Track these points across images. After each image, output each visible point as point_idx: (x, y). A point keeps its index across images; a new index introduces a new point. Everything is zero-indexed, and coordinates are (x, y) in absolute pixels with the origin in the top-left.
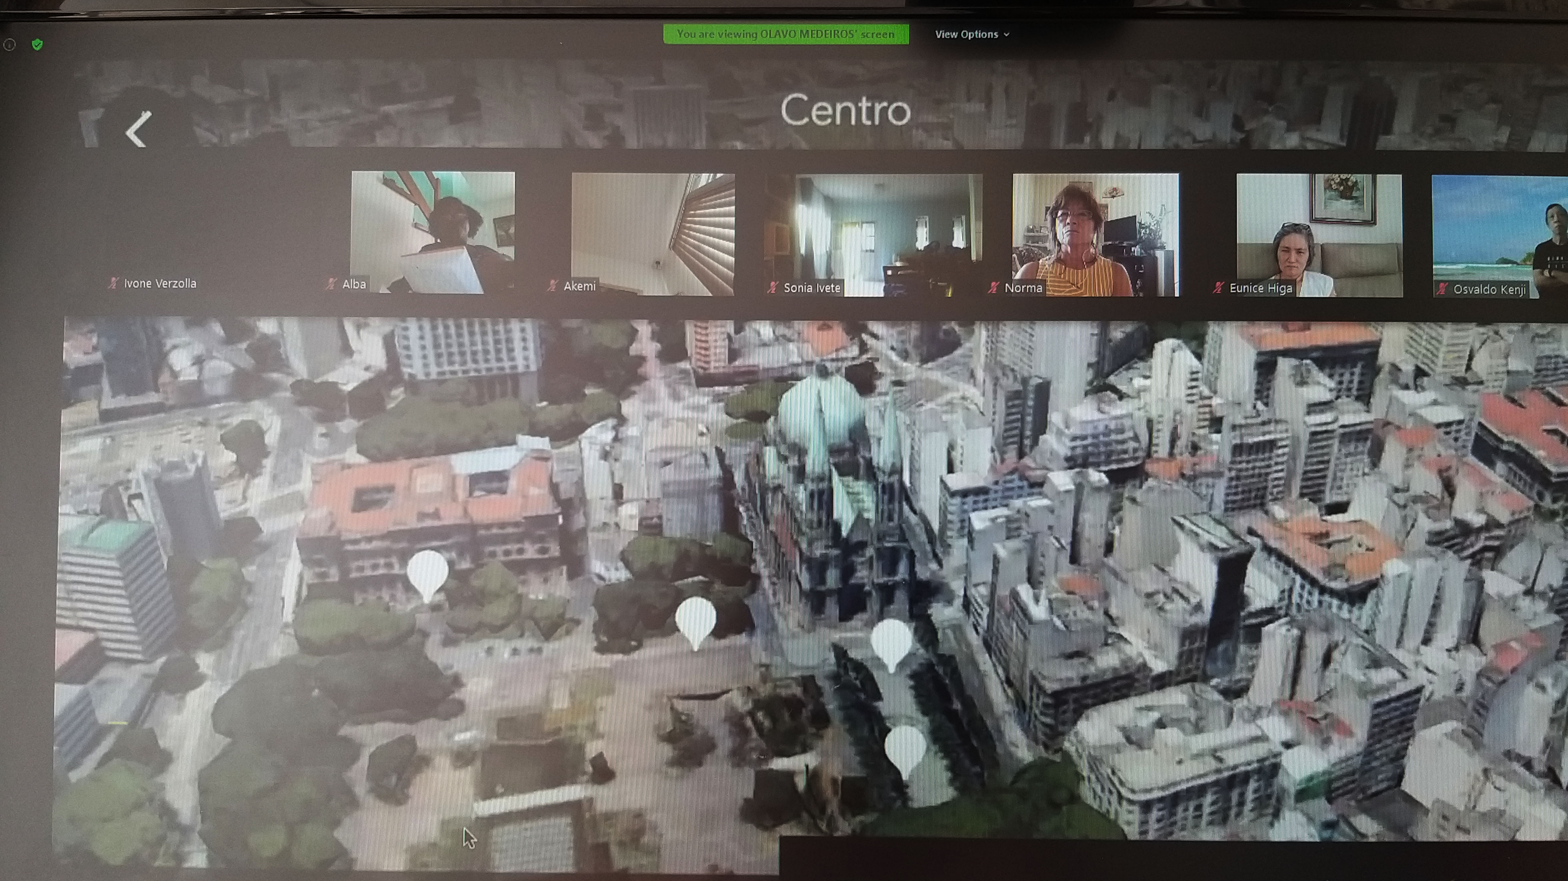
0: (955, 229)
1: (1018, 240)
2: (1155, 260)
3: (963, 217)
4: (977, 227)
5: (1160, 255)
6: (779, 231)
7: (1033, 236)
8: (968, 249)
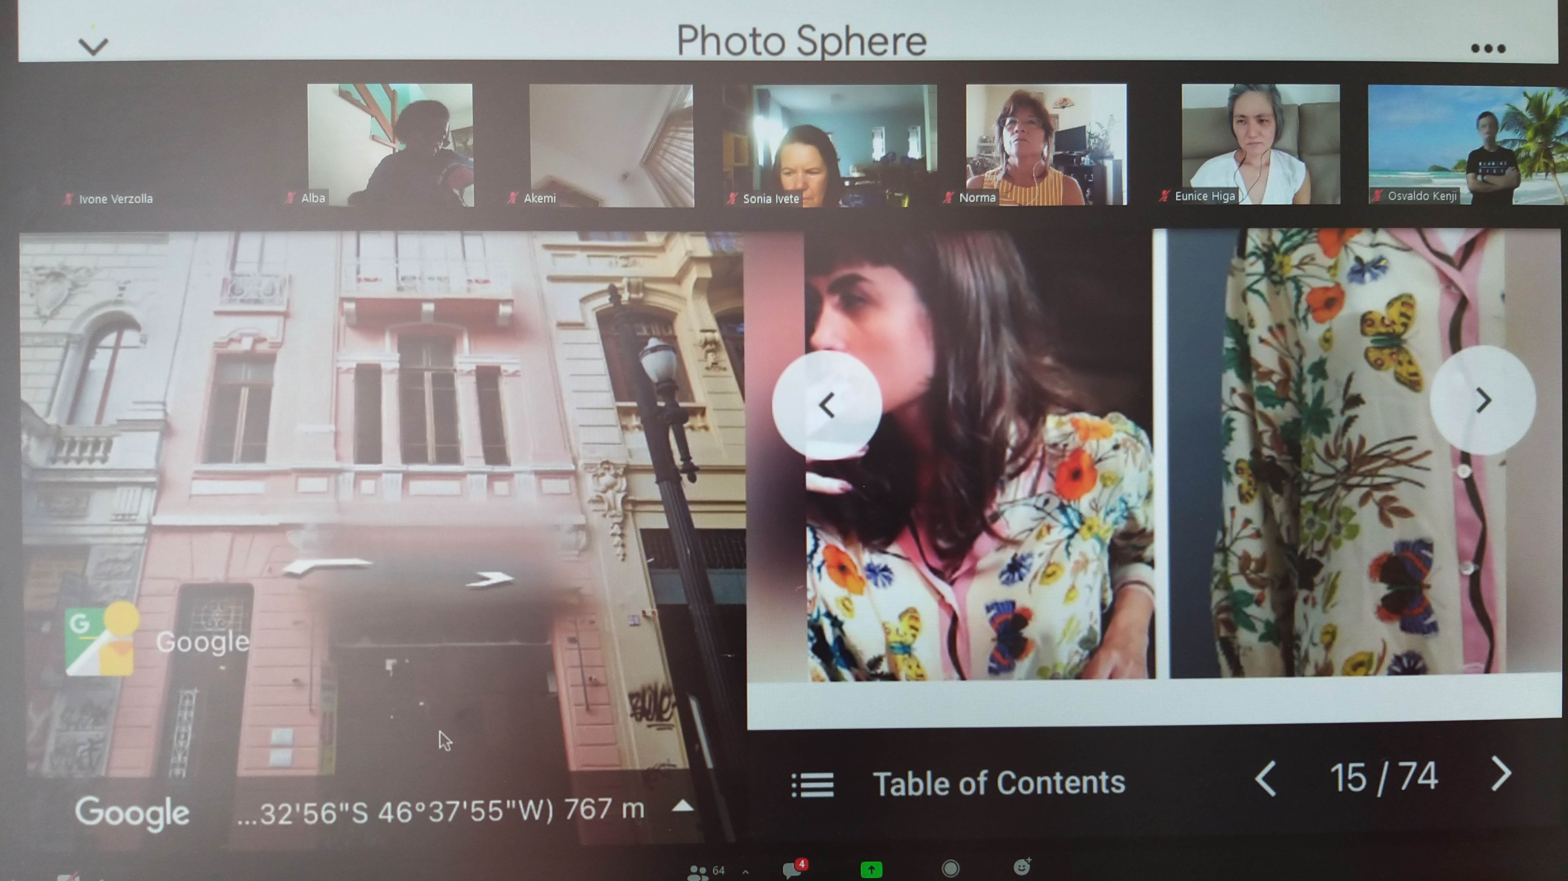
0: (910, 140)
1: (972, 150)
2: (1103, 169)
3: (919, 128)
4: (932, 138)
5: (1109, 164)
6: (737, 142)
7: (985, 147)
8: (923, 160)
